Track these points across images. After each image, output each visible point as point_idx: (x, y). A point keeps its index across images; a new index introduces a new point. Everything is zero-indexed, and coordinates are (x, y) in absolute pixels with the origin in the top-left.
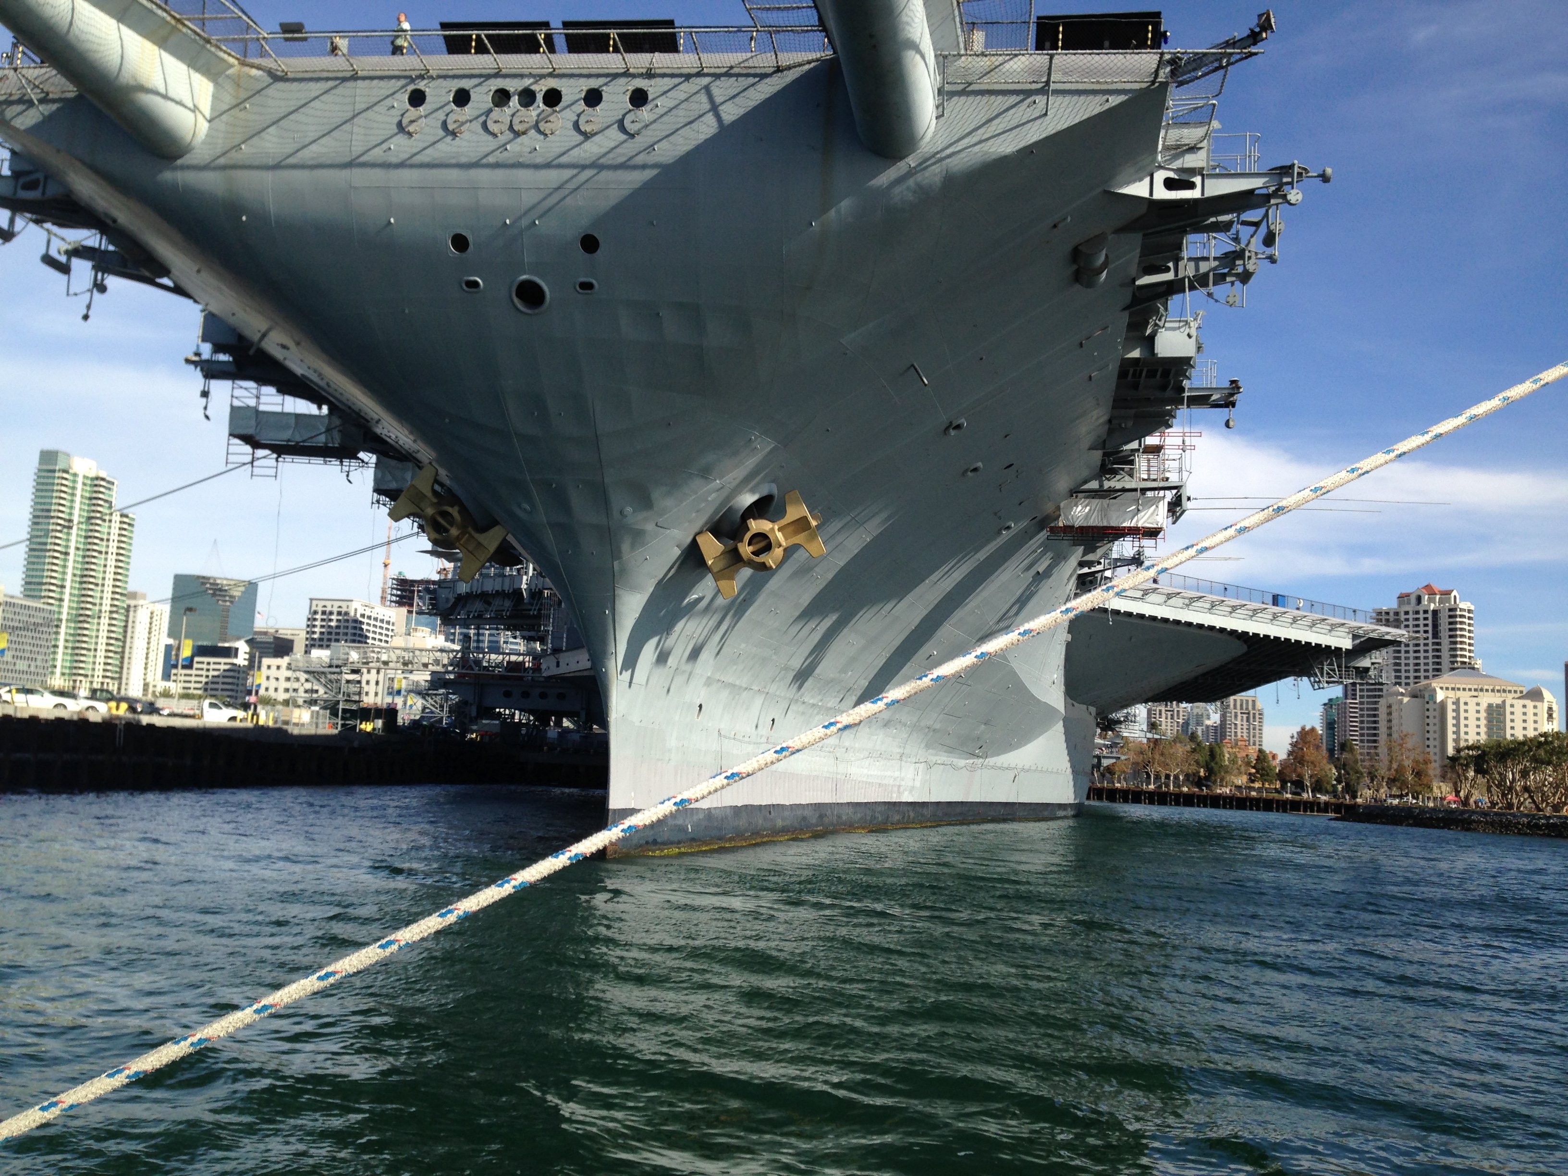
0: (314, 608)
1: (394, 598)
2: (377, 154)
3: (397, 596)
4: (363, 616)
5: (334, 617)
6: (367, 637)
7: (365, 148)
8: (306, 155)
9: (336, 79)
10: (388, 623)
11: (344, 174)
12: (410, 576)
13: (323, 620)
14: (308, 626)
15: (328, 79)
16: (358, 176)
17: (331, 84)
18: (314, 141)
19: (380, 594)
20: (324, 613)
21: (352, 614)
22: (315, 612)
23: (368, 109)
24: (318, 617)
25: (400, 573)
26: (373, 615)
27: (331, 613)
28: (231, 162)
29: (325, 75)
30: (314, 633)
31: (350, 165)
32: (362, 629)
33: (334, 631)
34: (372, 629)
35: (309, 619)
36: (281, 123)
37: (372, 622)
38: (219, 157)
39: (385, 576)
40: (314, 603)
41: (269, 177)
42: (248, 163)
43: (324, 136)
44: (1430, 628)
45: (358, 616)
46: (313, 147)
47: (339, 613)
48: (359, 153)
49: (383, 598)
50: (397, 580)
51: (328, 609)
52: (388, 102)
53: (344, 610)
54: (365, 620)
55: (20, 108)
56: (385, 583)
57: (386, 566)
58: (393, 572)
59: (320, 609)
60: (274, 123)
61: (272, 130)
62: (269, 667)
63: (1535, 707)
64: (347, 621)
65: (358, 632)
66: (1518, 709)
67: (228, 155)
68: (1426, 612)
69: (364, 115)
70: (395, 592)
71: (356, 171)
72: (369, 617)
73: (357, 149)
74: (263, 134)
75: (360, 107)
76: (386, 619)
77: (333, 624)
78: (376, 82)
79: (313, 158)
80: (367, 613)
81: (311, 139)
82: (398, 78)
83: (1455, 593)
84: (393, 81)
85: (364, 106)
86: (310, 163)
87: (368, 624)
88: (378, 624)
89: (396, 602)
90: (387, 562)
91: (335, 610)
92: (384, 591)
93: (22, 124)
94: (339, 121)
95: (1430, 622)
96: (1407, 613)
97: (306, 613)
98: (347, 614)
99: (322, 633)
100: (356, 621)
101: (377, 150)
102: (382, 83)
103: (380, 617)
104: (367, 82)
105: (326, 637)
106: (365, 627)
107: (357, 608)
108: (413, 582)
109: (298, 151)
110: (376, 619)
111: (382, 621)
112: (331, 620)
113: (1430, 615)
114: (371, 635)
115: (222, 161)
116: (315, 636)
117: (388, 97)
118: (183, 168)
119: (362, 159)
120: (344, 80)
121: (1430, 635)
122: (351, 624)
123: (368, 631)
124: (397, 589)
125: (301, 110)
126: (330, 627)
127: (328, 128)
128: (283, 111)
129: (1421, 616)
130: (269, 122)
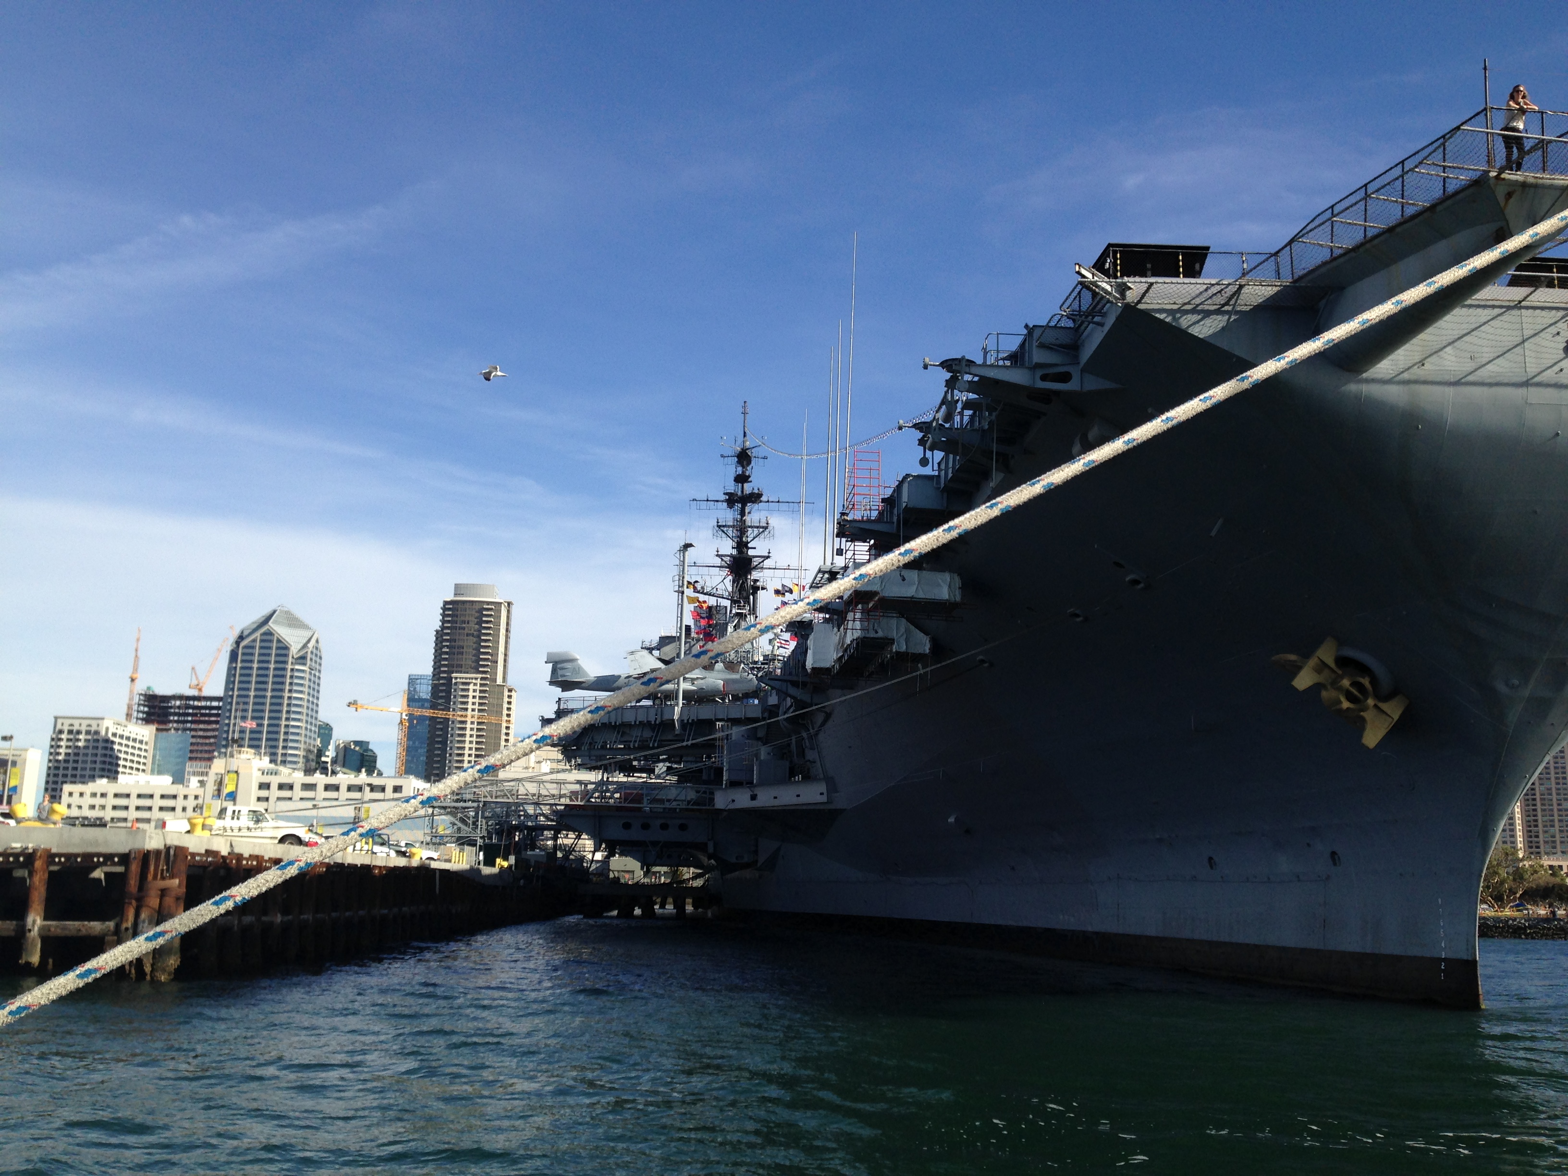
0: (59, 727)
1: (141, 715)
2: (1549, 376)
3: (143, 712)
4: (114, 735)
5: (81, 737)
6: (118, 758)
7: (1540, 370)
8: (1483, 374)
9: (1501, 307)
10: (141, 742)
11: (1522, 391)
12: (162, 690)
13: (68, 740)
14: (52, 746)
15: (1493, 307)
16: (1535, 395)
17: (1497, 311)
18: (1490, 362)
19: (125, 710)
20: (70, 732)
21: (103, 733)
22: (61, 732)
23: (1535, 335)
24: (64, 736)
25: (149, 688)
26: (126, 734)
27: (79, 732)
28: (1413, 377)
29: (1491, 303)
30: (59, 754)
31: (1526, 384)
32: (112, 749)
33: (82, 752)
34: (124, 749)
35: (53, 739)
36: (1456, 344)
37: (124, 742)
38: (1403, 372)
39: (131, 691)
40: (60, 722)
41: (1450, 391)
42: (1430, 379)
43: (1498, 357)
45: (110, 735)
46: (1490, 367)
47: (88, 732)
48: (1533, 374)
49: (129, 716)
50: (145, 695)
51: (75, 728)
52: (1553, 330)
53: (93, 729)
54: (117, 740)
55: (1195, 317)
56: (131, 699)
57: (133, 680)
58: (141, 687)
59: (66, 728)
60: (1449, 344)
61: (1448, 349)
62: (71, 794)
64: (98, 741)
65: (108, 752)
67: (1411, 370)
69: (1530, 340)
70: (142, 708)
71: (1532, 389)
72: (121, 737)
73: (1532, 370)
74: (1441, 353)
75: (1527, 333)
76: (139, 738)
77: (80, 744)
78: (1538, 311)
79: (1490, 377)
80: (120, 732)
81: (1487, 360)
82: (1557, 309)
84: (1554, 312)
85: (1532, 332)
86: (1489, 381)
87: (120, 744)
88: (131, 743)
89: (142, 719)
90: (135, 676)
91: (84, 729)
92: (130, 707)
93: (1200, 332)
94: (1511, 345)
97: (49, 733)
98: (97, 733)
99: (67, 754)
100: (107, 741)
101: (1549, 371)
102: (1544, 313)
103: (133, 736)
104: (1530, 311)
105: (72, 758)
106: (116, 747)
107: (109, 726)
108: (166, 699)
109: (1476, 370)
110: (128, 738)
111: (135, 740)
112: (78, 740)
114: (122, 756)
115: (1406, 376)
116: (60, 758)
117: (1551, 325)
118: (1368, 381)
119: (1536, 380)
120: (1509, 308)
122: (101, 745)
123: (120, 751)
124: (144, 706)
125: (1474, 333)
126: (77, 747)
127: (1501, 350)
128: (1456, 334)
130: (1444, 344)
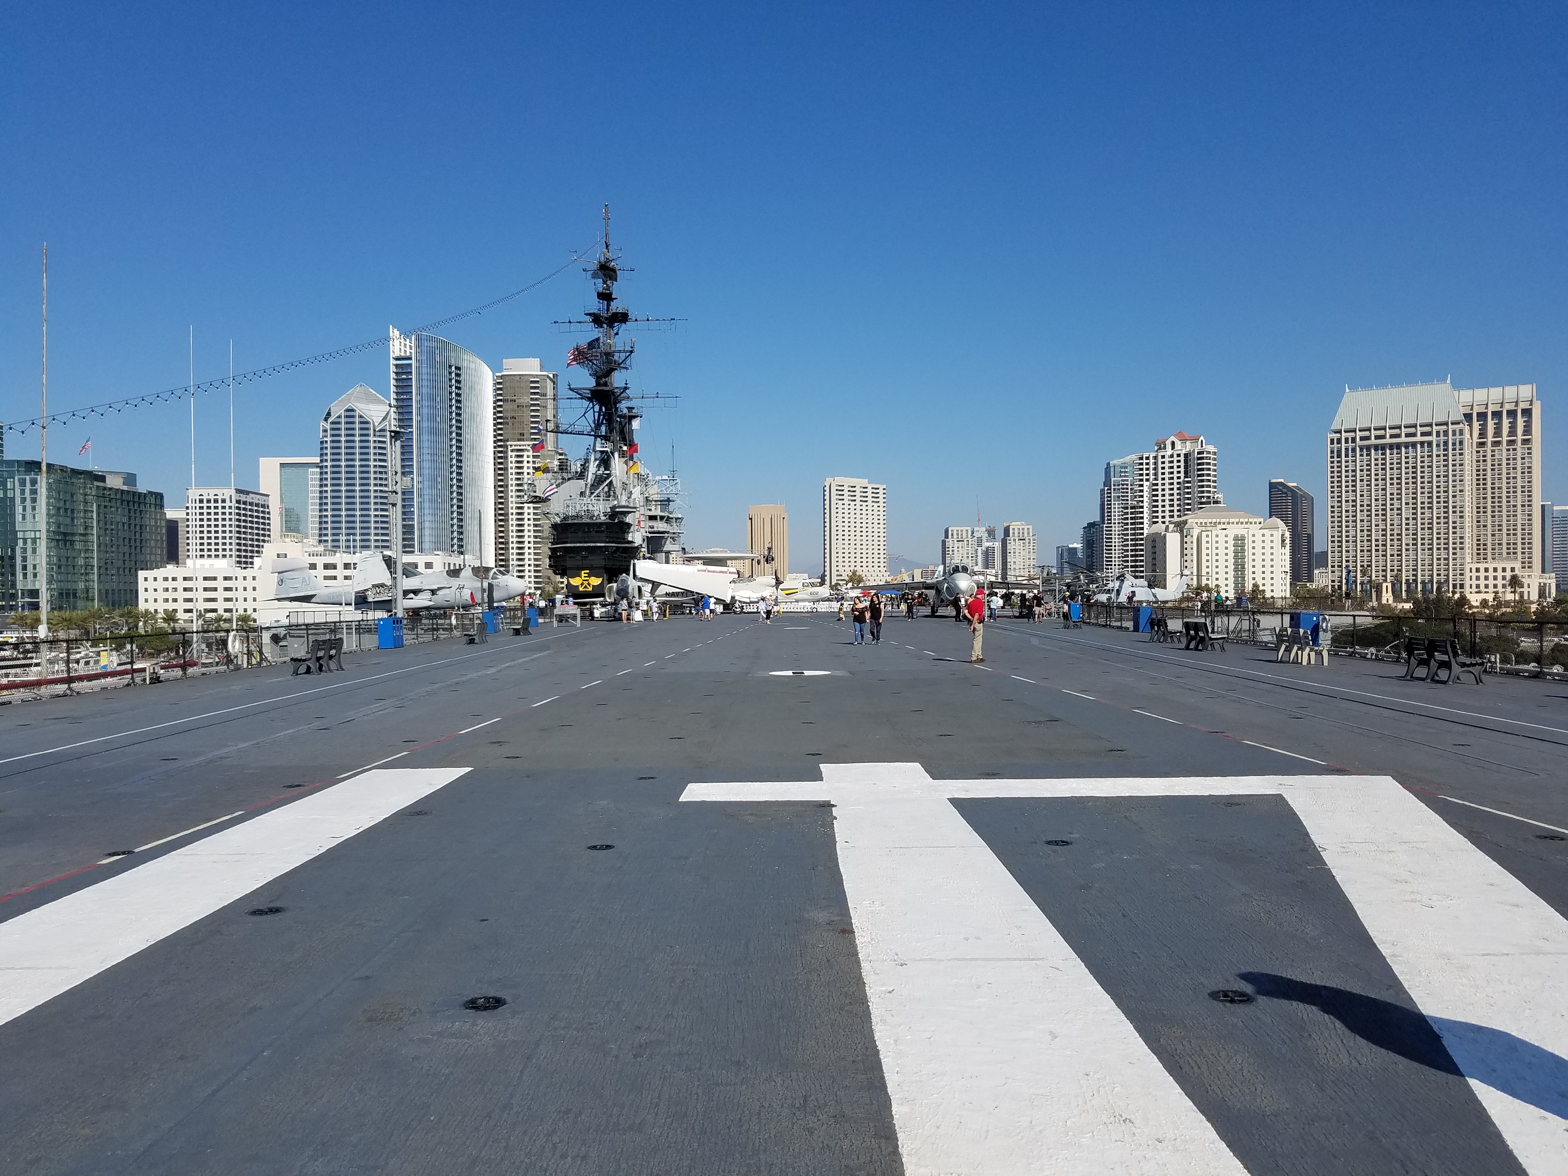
5: (211, 505)
13: (200, 508)
20: (201, 501)
24: (196, 505)
26: (249, 500)
27: (208, 501)
44: (1182, 469)
47: (216, 501)
51: (205, 498)
53: (220, 497)
59: (197, 498)
62: (146, 579)
63: (1272, 535)
66: (1259, 538)
68: (1179, 455)
72: (245, 503)
76: (261, 502)
80: (243, 499)
83: (1202, 438)
91: (212, 497)
95: (1182, 464)
96: (1163, 457)
110: (251, 504)
111: (257, 505)
112: (209, 507)
113: (1182, 458)
121: (1182, 475)
129: (1175, 459)
